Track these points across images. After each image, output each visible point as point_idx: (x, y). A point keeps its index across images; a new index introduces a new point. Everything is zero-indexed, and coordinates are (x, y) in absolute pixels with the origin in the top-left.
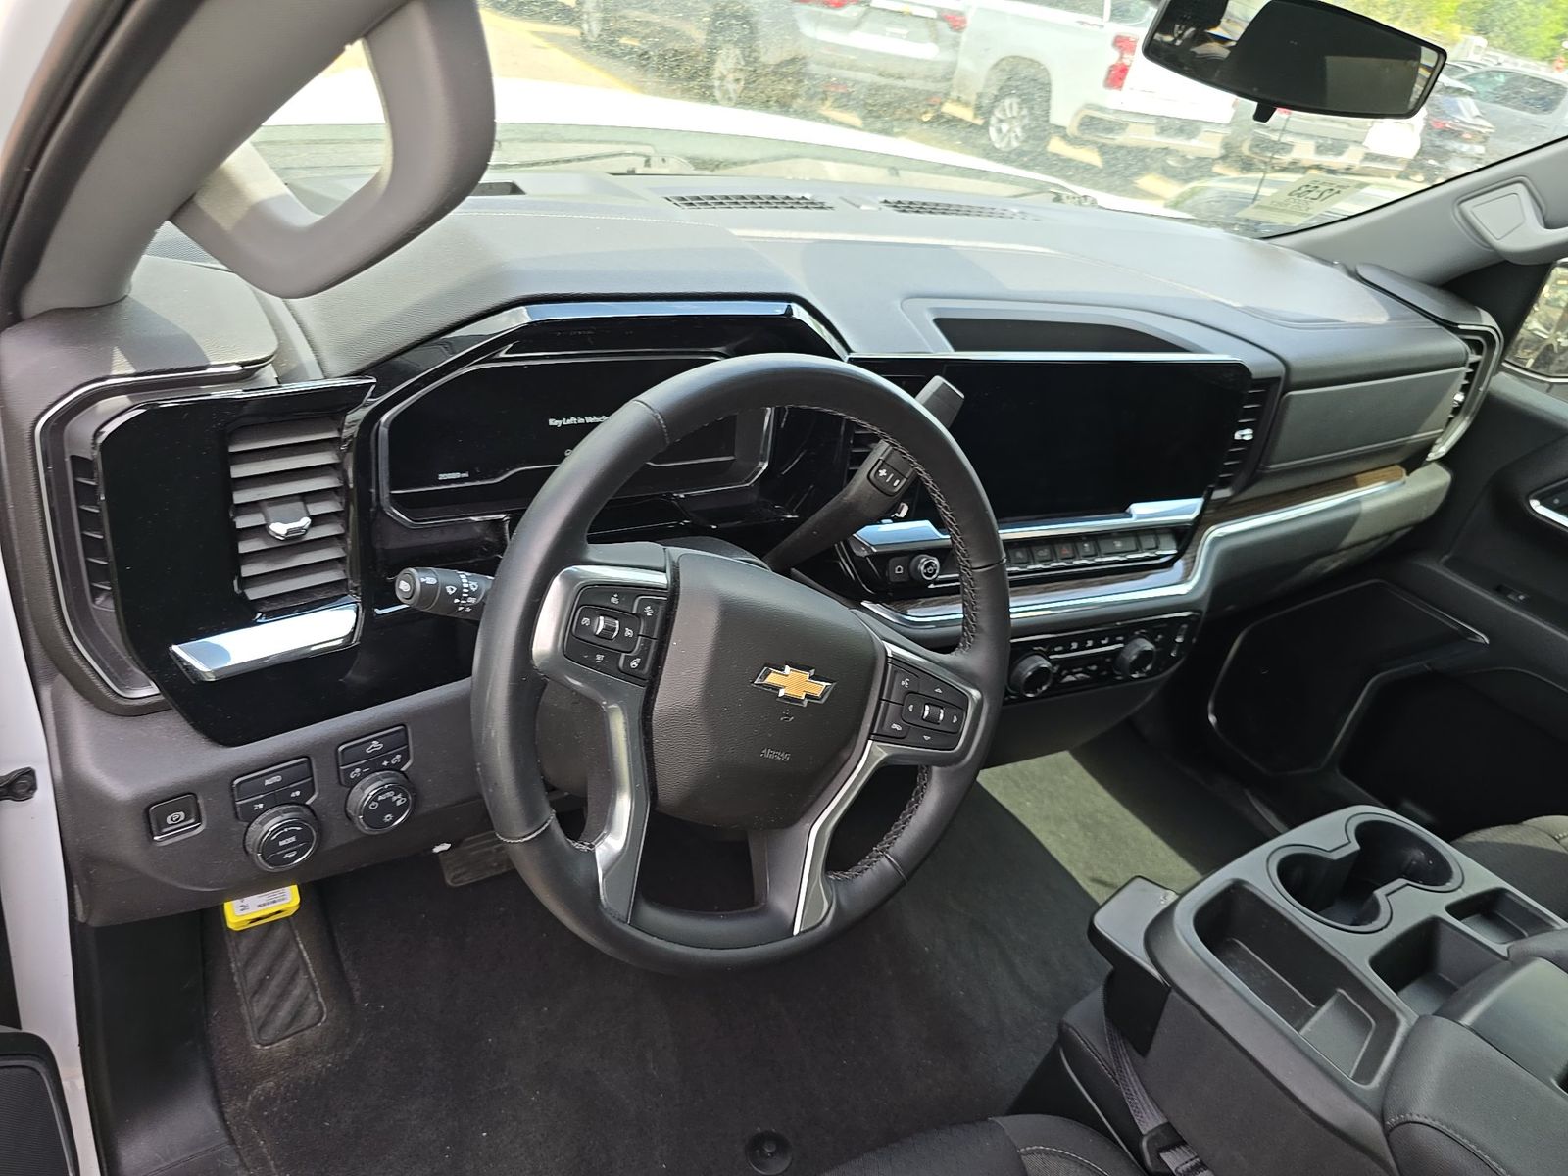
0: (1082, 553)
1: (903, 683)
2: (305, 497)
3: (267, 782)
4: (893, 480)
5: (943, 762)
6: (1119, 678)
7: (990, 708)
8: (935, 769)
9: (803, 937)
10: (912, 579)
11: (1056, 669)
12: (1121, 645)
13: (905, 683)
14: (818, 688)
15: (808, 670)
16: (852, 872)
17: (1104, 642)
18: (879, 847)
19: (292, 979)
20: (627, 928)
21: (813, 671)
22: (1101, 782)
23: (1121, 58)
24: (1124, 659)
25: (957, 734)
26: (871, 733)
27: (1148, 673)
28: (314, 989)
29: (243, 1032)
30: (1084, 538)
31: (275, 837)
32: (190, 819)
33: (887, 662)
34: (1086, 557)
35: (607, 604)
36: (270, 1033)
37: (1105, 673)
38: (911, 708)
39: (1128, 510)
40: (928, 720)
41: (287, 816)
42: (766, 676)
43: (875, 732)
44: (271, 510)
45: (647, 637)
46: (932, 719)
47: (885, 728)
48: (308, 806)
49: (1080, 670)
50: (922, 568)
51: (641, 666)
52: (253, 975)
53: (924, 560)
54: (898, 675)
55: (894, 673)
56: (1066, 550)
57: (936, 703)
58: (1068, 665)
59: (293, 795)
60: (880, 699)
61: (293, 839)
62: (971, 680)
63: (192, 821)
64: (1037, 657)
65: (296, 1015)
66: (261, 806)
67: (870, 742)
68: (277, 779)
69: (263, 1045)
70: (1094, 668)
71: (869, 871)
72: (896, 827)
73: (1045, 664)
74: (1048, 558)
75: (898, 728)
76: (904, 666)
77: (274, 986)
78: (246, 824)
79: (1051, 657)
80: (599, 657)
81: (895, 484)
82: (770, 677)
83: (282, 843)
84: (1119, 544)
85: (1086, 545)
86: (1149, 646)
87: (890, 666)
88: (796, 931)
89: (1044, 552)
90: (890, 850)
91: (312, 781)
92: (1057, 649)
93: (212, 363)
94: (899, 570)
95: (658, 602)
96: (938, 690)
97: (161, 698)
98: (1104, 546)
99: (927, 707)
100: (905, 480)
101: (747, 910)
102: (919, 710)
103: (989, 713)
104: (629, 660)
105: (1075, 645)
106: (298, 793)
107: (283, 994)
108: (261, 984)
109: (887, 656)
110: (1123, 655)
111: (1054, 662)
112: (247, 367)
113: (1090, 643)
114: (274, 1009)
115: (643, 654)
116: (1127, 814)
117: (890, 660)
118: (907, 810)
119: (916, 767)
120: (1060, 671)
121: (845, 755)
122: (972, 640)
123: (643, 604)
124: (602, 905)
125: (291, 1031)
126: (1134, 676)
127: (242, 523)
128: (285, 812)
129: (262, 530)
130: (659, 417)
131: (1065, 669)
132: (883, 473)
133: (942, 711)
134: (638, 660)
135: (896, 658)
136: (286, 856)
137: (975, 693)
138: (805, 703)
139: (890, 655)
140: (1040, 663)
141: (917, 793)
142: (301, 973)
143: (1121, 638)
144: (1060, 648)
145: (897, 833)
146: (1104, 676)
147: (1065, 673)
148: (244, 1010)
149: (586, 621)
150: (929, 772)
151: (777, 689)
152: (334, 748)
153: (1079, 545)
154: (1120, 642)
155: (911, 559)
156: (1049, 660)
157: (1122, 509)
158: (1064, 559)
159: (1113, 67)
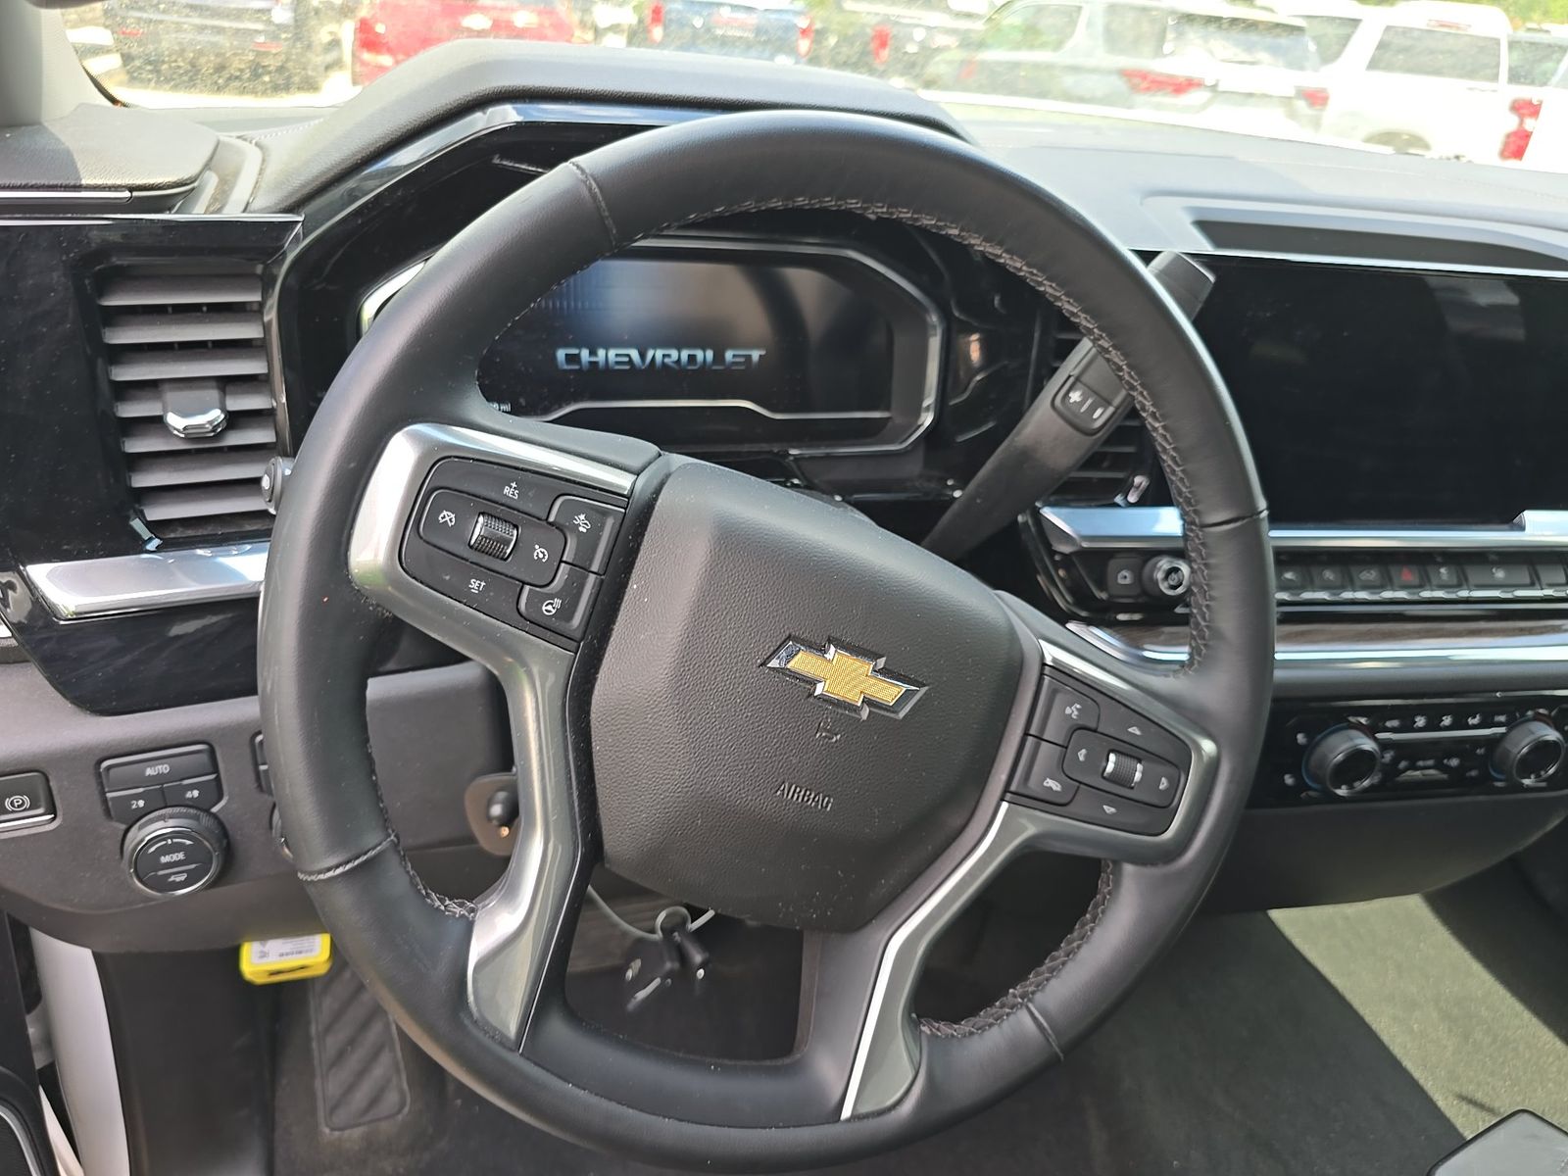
0: (1435, 581)
1: (1068, 711)
2: (226, 383)
3: (149, 772)
4: (1092, 409)
5: (1144, 858)
6: (1499, 784)
7: (1233, 772)
8: (1128, 869)
9: (857, 1125)
10: (1144, 592)
11: (1388, 756)
12: (1503, 730)
13: (1073, 711)
14: (889, 692)
15: (873, 656)
16: (965, 1026)
17: (1471, 721)
18: (1019, 990)
19: (375, 1055)
20: (515, 1059)
21: (881, 662)
22: (1478, 955)
23: (1521, 122)
24: (1507, 752)
25: (1167, 810)
26: (1006, 790)
27: (1549, 779)
28: (398, 1071)
29: (313, 1111)
30: (1439, 559)
31: (153, 849)
32: (38, 807)
33: (1042, 674)
34: (1441, 587)
35: (493, 495)
36: (341, 1116)
37: (1474, 773)
38: (1082, 755)
39: (1516, 520)
40: (1113, 778)
41: (171, 822)
42: (790, 657)
43: (1013, 788)
44: (171, 396)
45: (581, 567)
46: (1120, 779)
47: (1033, 782)
48: (215, 816)
49: (1430, 762)
50: (1160, 575)
51: (566, 613)
52: (333, 1043)
53: (1165, 564)
54: (1059, 698)
55: (1054, 693)
56: (1409, 575)
57: (1130, 751)
58: (1411, 753)
59: (189, 795)
60: (1026, 734)
61: (181, 856)
62: (1201, 721)
63: (41, 811)
64: (1354, 733)
65: (374, 1101)
66: (141, 803)
67: (1005, 805)
68: (164, 768)
69: (333, 1129)
70: (1454, 762)
71: (995, 1029)
72: (1054, 959)
73: (1368, 745)
74: (1378, 583)
75: (1055, 786)
76: (1071, 681)
77: (354, 1061)
78: (123, 827)
79: (1380, 736)
80: (475, 585)
81: (1095, 416)
82: (796, 659)
83: (164, 859)
84: (1500, 574)
85: (1443, 570)
86: (1552, 735)
87: (1047, 679)
88: (846, 1113)
89: (1371, 575)
90: (1038, 996)
91: (218, 780)
92: (1389, 724)
93: (84, 182)
94: (1125, 578)
95: (605, 513)
96: (1135, 730)
97: (13, 642)
98: (1474, 574)
99: (1112, 757)
100: (1111, 410)
101: (768, 1063)
102: (1097, 761)
103: (1231, 781)
104: (536, 601)
105: (1420, 721)
106: (196, 793)
107: (362, 1073)
108: (341, 1055)
109: (1044, 664)
110: (1507, 744)
111: (1385, 746)
112: (135, 194)
113: (1447, 721)
114: (350, 1088)
115: (571, 595)
116: (1519, 1007)
117: (1047, 670)
118: (1075, 934)
119: (1098, 861)
120: (1395, 761)
121: (956, 822)
122: (1204, 651)
123: (571, 510)
124: (471, 1015)
125: (368, 1118)
126: (1527, 782)
127: (130, 410)
128: (171, 817)
129: (157, 422)
130: (594, 185)
131: (1403, 759)
132: (1075, 396)
133: (1139, 767)
134: (557, 602)
135: (1059, 669)
136: (172, 879)
137: (1208, 746)
138: (865, 714)
139: (1049, 661)
140: (1358, 741)
141: (1096, 907)
142: (387, 1049)
143: (1502, 718)
144: (1395, 723)
145: (1052, 970)
146: (1472, 778)
147: (1403, 764)
148: (318, 1083)
149: (447, 517)
150: (1118, 874)
151: (813, 682)
152: (248, 737)
153: (1430, 569)
154: (1500, 725)
155: (1145, 562)
156: (1376, 740)
157: (1508, 517)
158: (1403, 587)
159: (1515, 134)
